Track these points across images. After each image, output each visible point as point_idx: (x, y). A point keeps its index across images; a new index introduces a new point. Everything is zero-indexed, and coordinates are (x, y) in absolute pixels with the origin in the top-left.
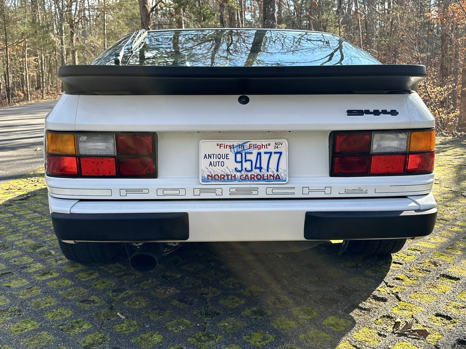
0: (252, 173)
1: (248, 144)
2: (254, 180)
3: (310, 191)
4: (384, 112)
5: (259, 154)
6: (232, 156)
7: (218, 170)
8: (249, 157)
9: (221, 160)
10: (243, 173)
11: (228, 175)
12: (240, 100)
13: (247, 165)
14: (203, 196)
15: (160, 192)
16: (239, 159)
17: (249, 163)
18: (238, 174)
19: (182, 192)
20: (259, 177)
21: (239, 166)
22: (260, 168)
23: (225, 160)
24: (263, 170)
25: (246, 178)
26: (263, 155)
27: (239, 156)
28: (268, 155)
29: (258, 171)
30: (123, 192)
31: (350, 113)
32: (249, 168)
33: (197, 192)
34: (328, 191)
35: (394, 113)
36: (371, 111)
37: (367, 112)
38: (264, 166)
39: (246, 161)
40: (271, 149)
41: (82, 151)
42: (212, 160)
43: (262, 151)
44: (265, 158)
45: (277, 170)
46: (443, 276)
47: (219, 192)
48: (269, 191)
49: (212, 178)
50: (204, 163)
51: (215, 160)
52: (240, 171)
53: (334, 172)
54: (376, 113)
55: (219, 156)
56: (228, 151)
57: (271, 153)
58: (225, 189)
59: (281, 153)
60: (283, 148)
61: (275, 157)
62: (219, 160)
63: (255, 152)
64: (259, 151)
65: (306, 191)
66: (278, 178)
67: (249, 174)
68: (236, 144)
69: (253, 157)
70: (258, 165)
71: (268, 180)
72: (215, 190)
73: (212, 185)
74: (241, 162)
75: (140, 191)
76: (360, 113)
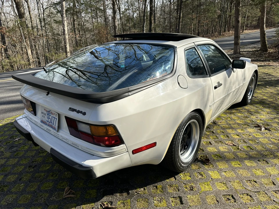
1: (50, 112)
3: (63, 138)
4: (81, 112)
6: (47, 115)
7: (44, 119)
10: (48, 123)
11: (45, 122)
13: (49, 120)
14: (41, 127)
15: (34, 122)
19: (38, 123)
20: (52, 126)
23: (45, 116)
24: (52, 124)
25: (49, 125)
30: (30, 119)
31: (70, 109)
33: (40, 125)
34: (67, 141)
35: (84, 114)
36: (77, 110)
37: (75, 111)
38: (53, 122)
43: (53, 116)
44: (53, 118)
45: (55, 126)
48: (54, 133)
49: (42, 121)
54: (78, 112)
55: (44, 114)
58: (45, 127)
60: (57, 117)
61: (55, 119)
68: (48, 110)
69: (51, 117)
71: (53, 128)
72: (43, 126)
73: (43, 124)
76: (73, 110)
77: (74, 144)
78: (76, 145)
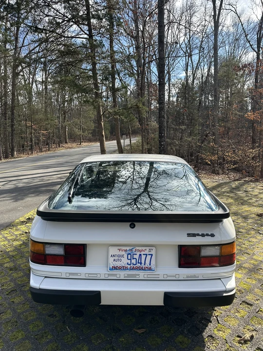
0: (137, 266)
1: (134, 249)
2: (138, 270)
3: (168, 276)
4: (207, 235)
5: (140, 255)
6: (126, 256)
7: (118, 264)
8: (135, 256)
9: (120, 258)
10: (131, 265)
11: (123, 267)
12: (130, 225)
13: (134, 261)
14: (109, 278)
15: (87, 275)
16: (129, 258)
17: (135, 260)
18: (129, 266)
19: (99, 276)
20: (140, 268)
21: (129, 262)
22: (141, 263)
23: (122, 258)
24: (142, 264)
25: (133, 269)
26: (142, 256)
27: (129, 256)
28: (145, 256)
29: (139, 264)
30: (68, 275)
31: (189, 235)
32: (135, 263)
33: (107, 276)
34: (177, 276)
35: (212, 235)
36: (200, 234)
37: (198, 235)
38: (143, 262)
39: (133, 259)
40: (147, 252)
41: (47, 252)
42: (115, 258)
43: (142, 253)
44: (143, 257)
45: (150, 265)
46: (244, 302)
47: (118, 276)
48: (146, 276)
49: (115, 268)
50: (111, 259)
51: (117, 258)
52: (130, 265)
53: (181, 265)
54: (203, 235)
55: (119, 256)
56: (123, 253)
57: (147, 255)
58: (122, 274)
59: (152, 255)
60: (153, 252)
61: (149, 257)
62: (118, 258)
63: (138, 253)
64: (140, 253)
65: (165, 276)
66: (150, 269)
67: (135, 266)
68: (128, 249)
69: (137, 257)
70: (140, 262)
71: (145, 270)
72: (116, 274)
73: (115, 272)
74: (131, 259)
75: (77, 274)
76: (194, 235)
77: (191, 277)
78: (195, 276)
